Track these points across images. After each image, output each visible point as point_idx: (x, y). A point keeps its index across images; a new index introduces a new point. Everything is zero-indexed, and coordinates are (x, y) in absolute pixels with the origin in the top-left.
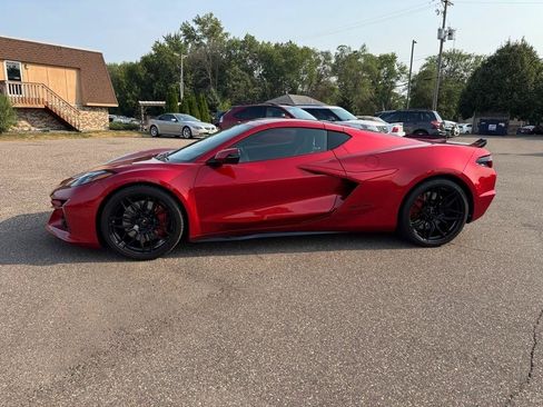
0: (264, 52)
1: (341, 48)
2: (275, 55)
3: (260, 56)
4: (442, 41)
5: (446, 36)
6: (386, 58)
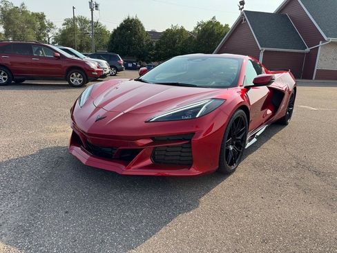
1: (4, 2)
4: (92, 10)
5: (94, 7)
6: (37, 15)
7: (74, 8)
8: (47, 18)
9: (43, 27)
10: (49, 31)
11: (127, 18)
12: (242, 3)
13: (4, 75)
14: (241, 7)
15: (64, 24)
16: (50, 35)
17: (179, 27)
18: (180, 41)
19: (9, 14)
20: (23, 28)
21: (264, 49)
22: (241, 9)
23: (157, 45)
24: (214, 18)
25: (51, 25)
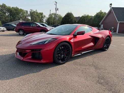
0: (9, 9)
1: (31, 10)
2: (13, 10)
3: (8, 10)
4: (56, 11)
5: (57, 9)
6: (41, 13)
7: (50, 10)
8: (43, 14)
9: (42, 17)
10: (44, 18)
11: (68, 13)
12: (111, 4)
13: (22, 32)
14: (111, 6)
15: (49, 16)
16: (44, 19)
17: (87, 15)
18: (87, 20)
19: (32, 13)
20: (36, 17)
21: (120, 22)
22: (110, 7)
23: (78, 21)
24: (101, 11)
25: (45, 16)
